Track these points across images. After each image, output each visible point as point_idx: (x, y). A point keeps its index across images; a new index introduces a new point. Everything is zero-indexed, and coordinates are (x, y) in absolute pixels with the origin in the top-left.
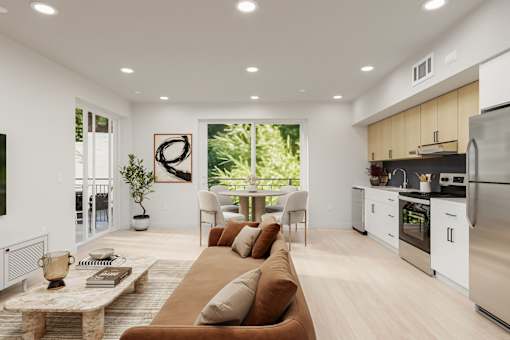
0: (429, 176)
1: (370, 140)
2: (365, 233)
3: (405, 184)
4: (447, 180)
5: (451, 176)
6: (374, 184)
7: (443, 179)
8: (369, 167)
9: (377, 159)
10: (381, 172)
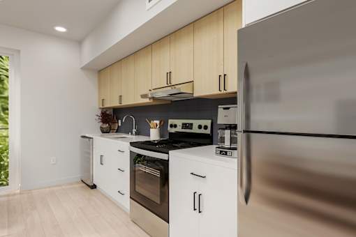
0: (158, 122)
1: (100, 85)
2: (94, 187)
3: (134, 130)
4: (175, 126)
5: (179, 122)
6: (104, 131)
7: (171, 126)
8: (99, 113)
9: (108, 105)
10: (112, 119)
